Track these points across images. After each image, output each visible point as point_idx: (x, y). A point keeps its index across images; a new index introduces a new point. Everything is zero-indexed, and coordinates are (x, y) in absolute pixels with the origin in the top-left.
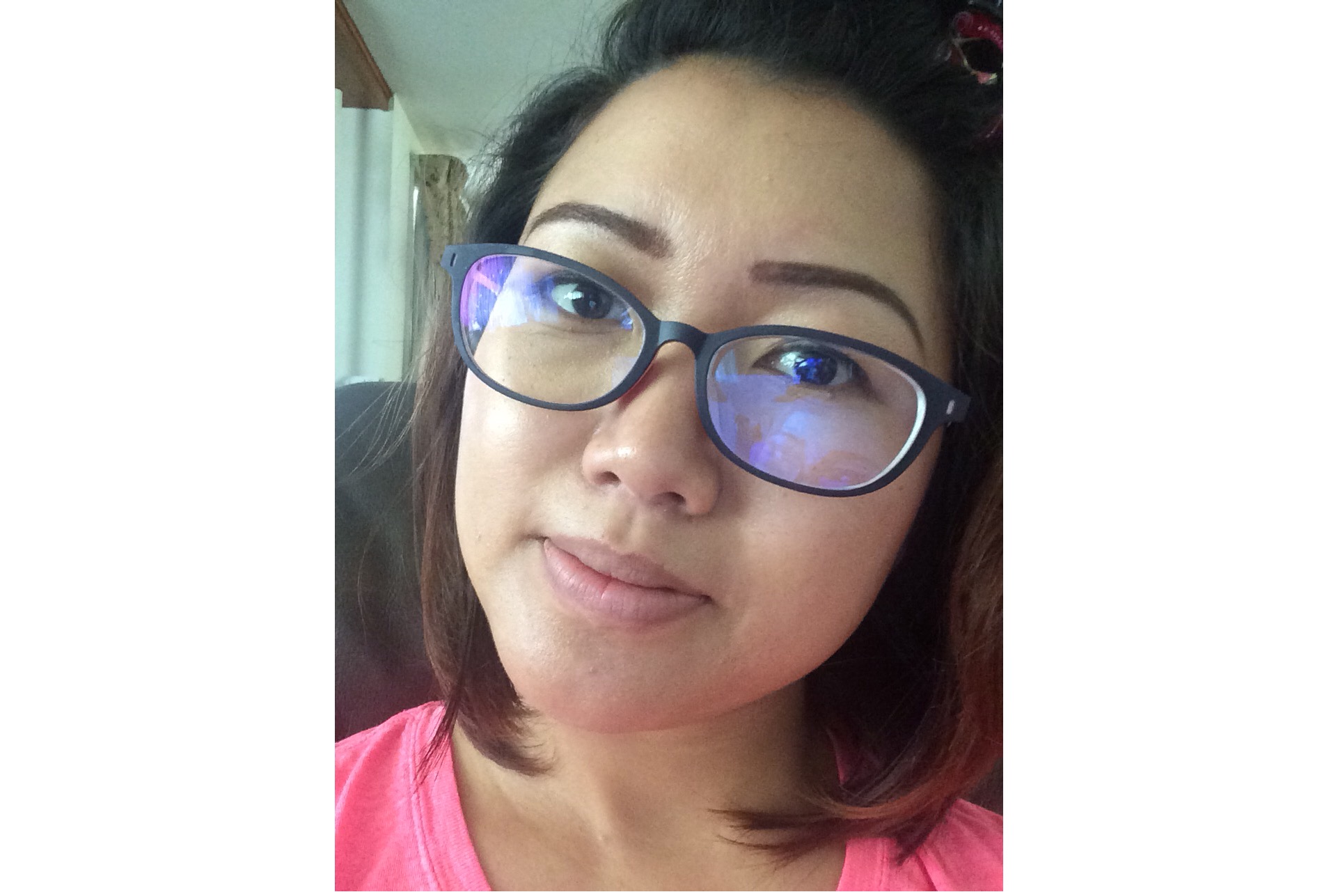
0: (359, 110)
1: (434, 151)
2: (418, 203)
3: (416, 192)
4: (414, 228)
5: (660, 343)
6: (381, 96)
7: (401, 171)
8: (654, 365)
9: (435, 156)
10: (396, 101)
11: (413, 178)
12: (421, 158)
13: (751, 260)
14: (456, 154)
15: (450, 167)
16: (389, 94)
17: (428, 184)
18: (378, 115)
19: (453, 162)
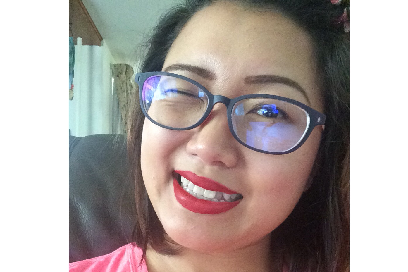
0: (89, 46)
1: (119, 62)
2: (114, 84)
3: (113, 80)
4: (112, 94)
5: (214, 103)
6: (98, 40)
7: (107, 71)
8: (212, 113)
9: (120, 64)
10: (104, 41)
11: (112, 74)
12: (115, 66)
13: (244, 76)
14: (128, 63)
15: (127, 68)
16: (101, 39)
17: (118, 76)
18: (97, 48)
19: (128, 66)
